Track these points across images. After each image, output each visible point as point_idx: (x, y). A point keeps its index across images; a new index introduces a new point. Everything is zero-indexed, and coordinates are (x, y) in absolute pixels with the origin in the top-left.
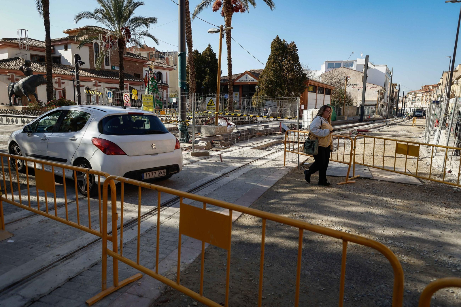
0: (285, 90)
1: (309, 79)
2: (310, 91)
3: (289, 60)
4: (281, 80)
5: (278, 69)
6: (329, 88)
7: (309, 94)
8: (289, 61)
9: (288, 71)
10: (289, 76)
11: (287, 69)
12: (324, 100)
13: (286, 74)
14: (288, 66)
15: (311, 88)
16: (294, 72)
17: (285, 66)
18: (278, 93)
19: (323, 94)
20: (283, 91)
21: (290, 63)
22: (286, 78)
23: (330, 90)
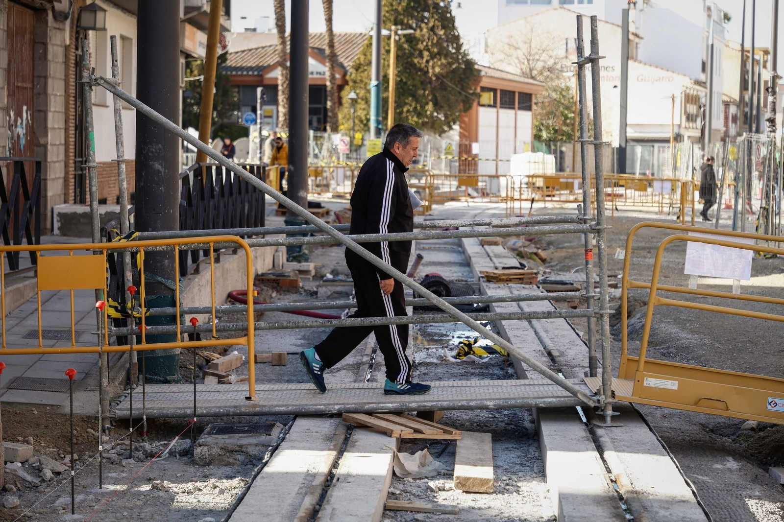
0: (427, 104)
1: (483, 73)
2: (483, 106)
3: (433, 26)
4: (414, 79)
5: (405, 49)
6: (527, 89)
7: (482, 110)
8: (432, 29)
9: (433, 56)
10: (436, 68)
11: (428, 50)
12: (515, 128)
13: (427, 62)
14: (432, 42)
15: (487, 98)
16: (446, 56)
17: (422, 43)
18: (408, 111)
19: (514, 108)
20: (423, 107)
21: (435, 34)
22: (427, 72)
23: (530, 95)
